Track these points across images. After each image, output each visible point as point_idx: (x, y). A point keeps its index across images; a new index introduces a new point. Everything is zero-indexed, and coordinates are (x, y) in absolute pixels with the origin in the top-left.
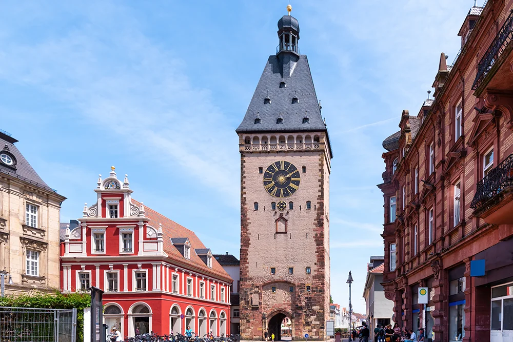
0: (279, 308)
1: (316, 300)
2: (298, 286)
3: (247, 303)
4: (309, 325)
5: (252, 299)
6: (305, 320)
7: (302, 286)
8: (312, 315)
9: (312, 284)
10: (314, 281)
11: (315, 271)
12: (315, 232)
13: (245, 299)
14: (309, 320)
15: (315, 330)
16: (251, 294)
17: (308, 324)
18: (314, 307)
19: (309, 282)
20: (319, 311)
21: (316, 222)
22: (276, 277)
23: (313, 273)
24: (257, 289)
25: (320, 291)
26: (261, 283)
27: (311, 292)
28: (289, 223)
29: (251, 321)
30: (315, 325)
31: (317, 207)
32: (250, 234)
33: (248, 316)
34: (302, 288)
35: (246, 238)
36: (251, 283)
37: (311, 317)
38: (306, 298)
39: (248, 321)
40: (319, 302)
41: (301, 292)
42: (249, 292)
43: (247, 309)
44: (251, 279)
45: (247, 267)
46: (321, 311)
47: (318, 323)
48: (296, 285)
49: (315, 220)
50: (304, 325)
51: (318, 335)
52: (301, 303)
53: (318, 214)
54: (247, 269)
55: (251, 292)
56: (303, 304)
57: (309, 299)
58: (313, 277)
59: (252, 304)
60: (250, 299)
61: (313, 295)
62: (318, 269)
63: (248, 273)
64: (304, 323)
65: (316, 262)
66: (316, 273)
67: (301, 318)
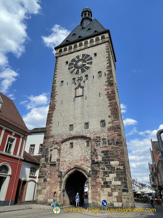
0: (76, 165)
1: (113, 154)
2: (94, 140)
3: (46, 160)
4: (108, 186)
5: (51, 156)
6: (103, 179)
7: (98, 139)
8: (111, 173)
9: (108, 136)
10: (109, 133)
11: (109, 123)
12: (107, 91)
13: (46, 156)
14: (108, 179)
15: (116, 194)
16: (51, 150)
17: (107, 184)
18: (112, 163)
19: (104, 134)
20: (118, 167)
21: (107, 83)
22: (74, 133)
23: (108, 126)
24: (56, 146)
25: (117, 143)
26: (61, 140)
27: (107, 145)
28: (85, 89)
29: (48, 180)
30: (115, 186)
31: (106, 74)
32: (56, 101)
33: (45, 174)
34: (98, 142)
35: (53, 105)
36: (52, 140)
37: (110, 175)
38: (103, 152)
39: (45, 180)
40: (117, 156)
41: (97, 145)
42: (49, 149)
43: (45, 167)
44: (52, 136)
45: (51, 127)
46: (122, 168)
47: (119, 183)
48: (92, 139)
49: (106, 82)
50: (102, 187)
51: (121, 202)
52: (97, 158)
53: (108, 78)
54: (51, 129)
55: (51, 149)
56: (100, 159)
57: (105, 153)
58: (108, 129)
59: (50, 161)
60: (49, 156)
61: (109, 148)
62: (113, 121)
63: (51, 132)
64: (102, 182)
65: (110, 115)
66: (111, 125)
67: (98, 177)
